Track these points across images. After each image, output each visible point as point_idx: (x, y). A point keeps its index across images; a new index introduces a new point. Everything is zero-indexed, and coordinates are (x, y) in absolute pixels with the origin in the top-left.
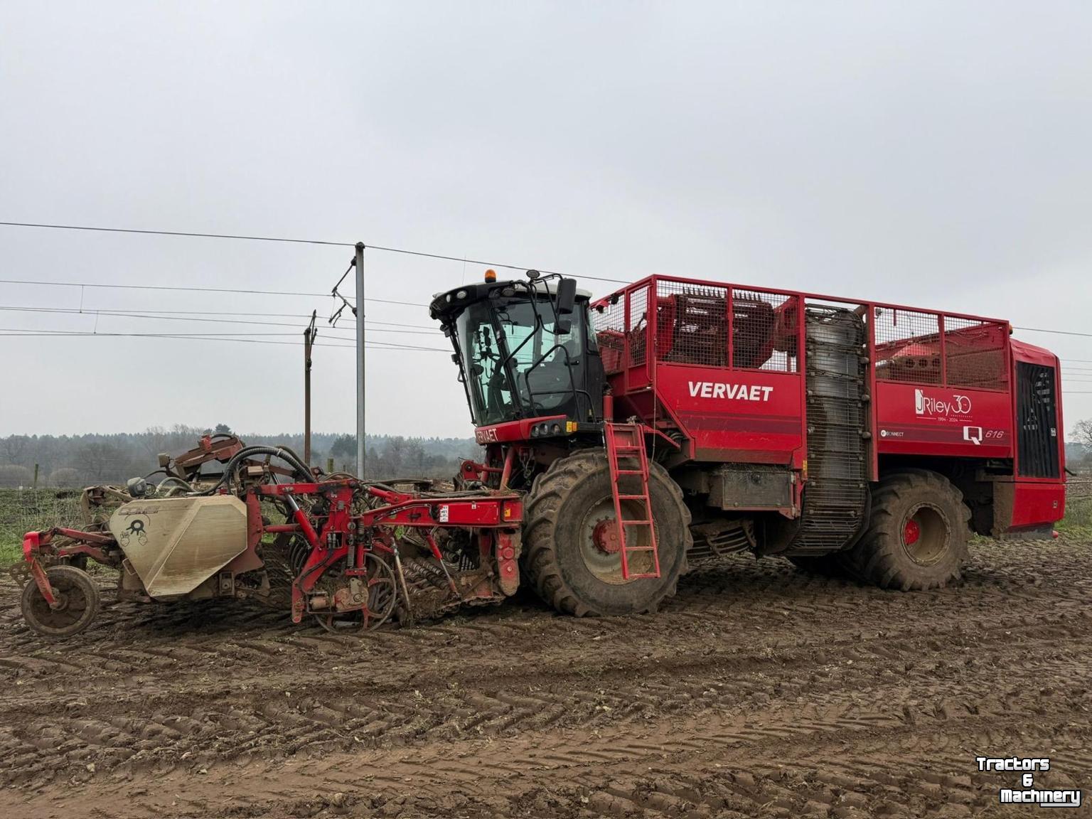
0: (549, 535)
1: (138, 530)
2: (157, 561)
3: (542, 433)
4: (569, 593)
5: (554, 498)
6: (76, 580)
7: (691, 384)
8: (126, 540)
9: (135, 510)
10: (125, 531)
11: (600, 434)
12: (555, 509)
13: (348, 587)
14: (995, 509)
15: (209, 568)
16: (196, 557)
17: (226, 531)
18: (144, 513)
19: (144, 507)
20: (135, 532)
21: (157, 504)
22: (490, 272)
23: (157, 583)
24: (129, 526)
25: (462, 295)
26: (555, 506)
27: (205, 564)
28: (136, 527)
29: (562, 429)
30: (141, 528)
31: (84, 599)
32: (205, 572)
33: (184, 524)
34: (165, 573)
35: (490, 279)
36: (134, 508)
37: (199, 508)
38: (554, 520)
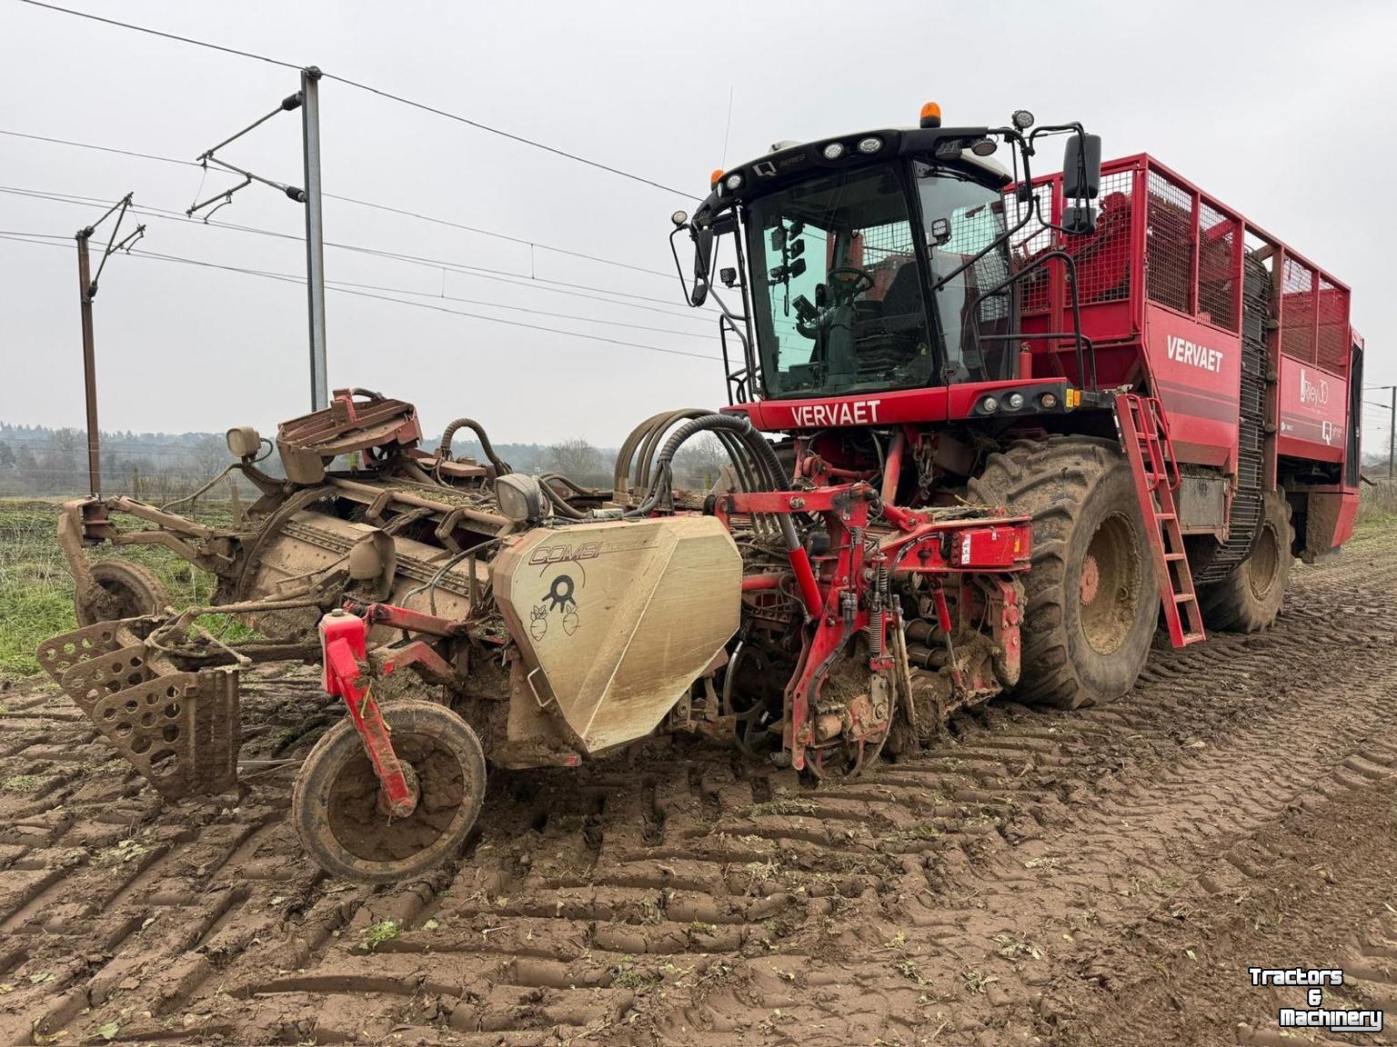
0: (1056, 582)
1: (562, 600)
2: (595, 668)
3: (1005, 408)
4: (1072, 673)
5: (1056, 520)
6: (443, 734)
7: (1169, 337)
8: (540, 623)
9: (557, 553)
10: (540, 604)
11: (1109, 413)
12: (1063, 539)
13: (868, 692)
14: (1309, 527)
15: (683, 674)
16: (666, 654)
17: (712, 594)
18: (574, 559)
19: (576, 545)
20: (558, 605)
21: (599, 538)
22: (930, 107)
23: (601, 720)
24: (549, 591)
25: (871, 145)
26: (1062, 533)
27: (679, 668)
28: (560, 594)
29: (1060, 403)
30: (568, 596)
31: (458, 780)
32: (678, 684)
33: (645, 582)
34: (618, 695)
35: (931, 121)
36: (557, 547)
37: (673, 544)
38: (1065, 556)
